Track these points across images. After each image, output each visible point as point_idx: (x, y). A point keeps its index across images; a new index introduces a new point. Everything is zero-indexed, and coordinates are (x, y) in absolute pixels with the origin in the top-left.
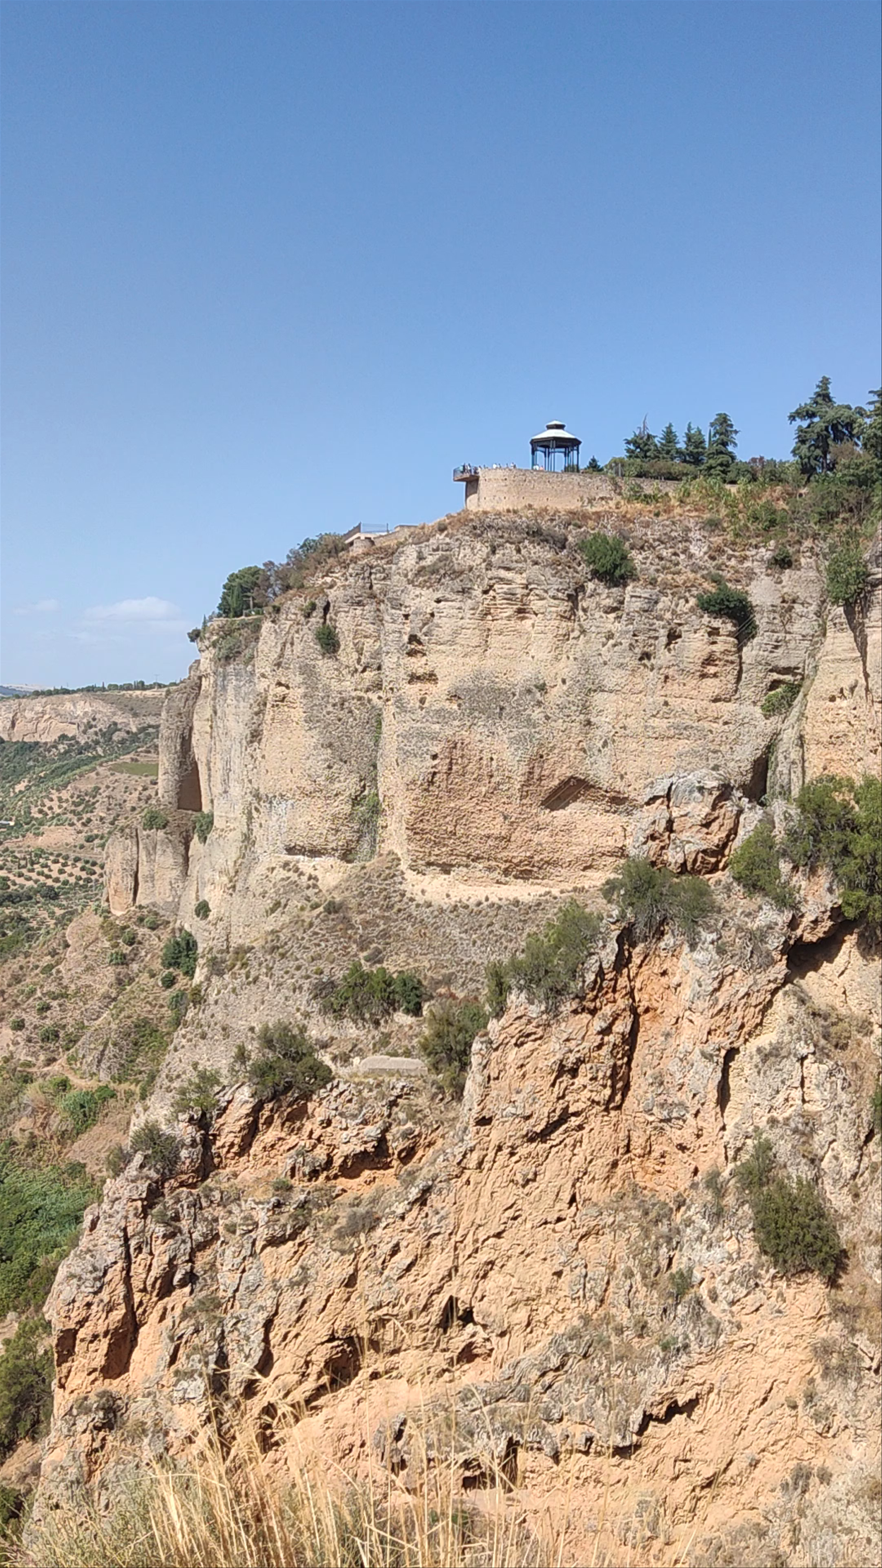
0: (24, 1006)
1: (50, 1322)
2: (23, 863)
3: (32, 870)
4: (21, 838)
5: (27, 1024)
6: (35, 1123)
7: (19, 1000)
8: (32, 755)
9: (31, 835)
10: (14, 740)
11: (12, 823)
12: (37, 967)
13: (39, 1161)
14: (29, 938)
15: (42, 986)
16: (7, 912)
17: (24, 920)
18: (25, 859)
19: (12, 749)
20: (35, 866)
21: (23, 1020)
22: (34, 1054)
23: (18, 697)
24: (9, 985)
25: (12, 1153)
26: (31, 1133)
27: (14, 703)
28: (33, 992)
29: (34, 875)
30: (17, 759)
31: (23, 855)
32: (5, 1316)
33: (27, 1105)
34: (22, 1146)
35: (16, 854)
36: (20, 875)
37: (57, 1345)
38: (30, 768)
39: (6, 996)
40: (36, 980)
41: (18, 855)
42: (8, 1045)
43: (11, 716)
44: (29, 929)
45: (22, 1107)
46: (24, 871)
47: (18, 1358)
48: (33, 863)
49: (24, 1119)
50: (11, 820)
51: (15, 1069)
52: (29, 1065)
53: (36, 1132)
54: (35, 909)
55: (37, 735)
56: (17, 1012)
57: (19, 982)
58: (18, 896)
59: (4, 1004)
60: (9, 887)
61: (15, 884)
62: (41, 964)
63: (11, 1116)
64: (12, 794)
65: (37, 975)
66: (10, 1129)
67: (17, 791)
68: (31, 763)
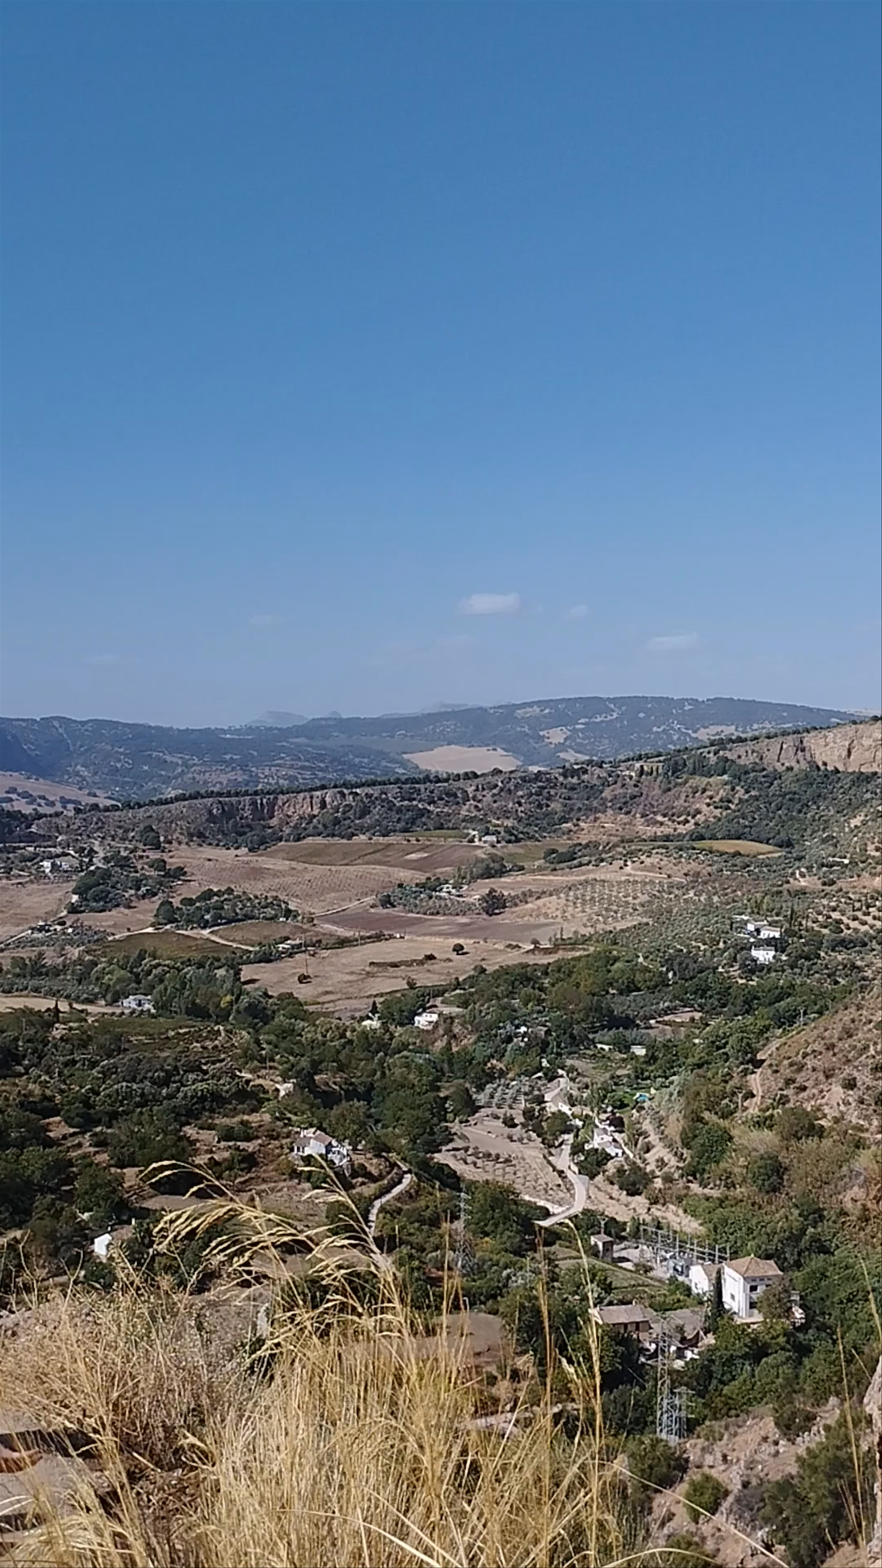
0: (856, 1063)
1: (871, 1416)
2: (857, 905)
3: (868, 914)
4: (855, 878)
5: (859, 1084)
6: (868, 1195)
7: (850, 1056)
8: (870, 787)
9: (867, 875)
10: (850, 770)
11: (846, 861)
12: (870, 1021)
13: (873, 1237)
14: (862, 988)
15: (875, 1044)
16: (840, 958)
17: (858, 968)
18: (859, 901)
19: (848, 780)
20: (871, 910)
21: (855, 1079)
22: (866, 1118)
23: (855, 723)
24: (840, 1039)
25: (843, 1223)
26: (864, 1205)
27: (850, 730)
28: (866, 1048)
29: (869, 919)
30: (852, 792)
31: (857, 897)
32: (827, 1400)
33: (859, 1174)
34: (854, 1218)
35: (851, 895)
36: (855, 919)
37: (879, 1444)
38: (867, 801)
39: (836, 1050)
40: (869, 1036)
41: (852, 896)
42: (838, 1104)
43: (847, 743)
44: (864, 979)
45: (853, 1174)
46: (859, 914)
47: (838, 1448)
48: (868, 907)
49: (856, 1188)
50: (845, 857)
51: (846, 1132)
52: (861, 1129)
53: (869, 1205)
54: (869, 957)
55: (875, 765)
56: (848, 1070)
57: (850, 1036)
58: (851, 941)
59: (834, 1059)
60: (842, 931)
61: (849, 928)
62: (874, 1018)
63: (842, 1183)
64: (847, 830)
65: (870, 1030)
66: (841, 1197)
67: (852, 826)
68: (868, 796)
